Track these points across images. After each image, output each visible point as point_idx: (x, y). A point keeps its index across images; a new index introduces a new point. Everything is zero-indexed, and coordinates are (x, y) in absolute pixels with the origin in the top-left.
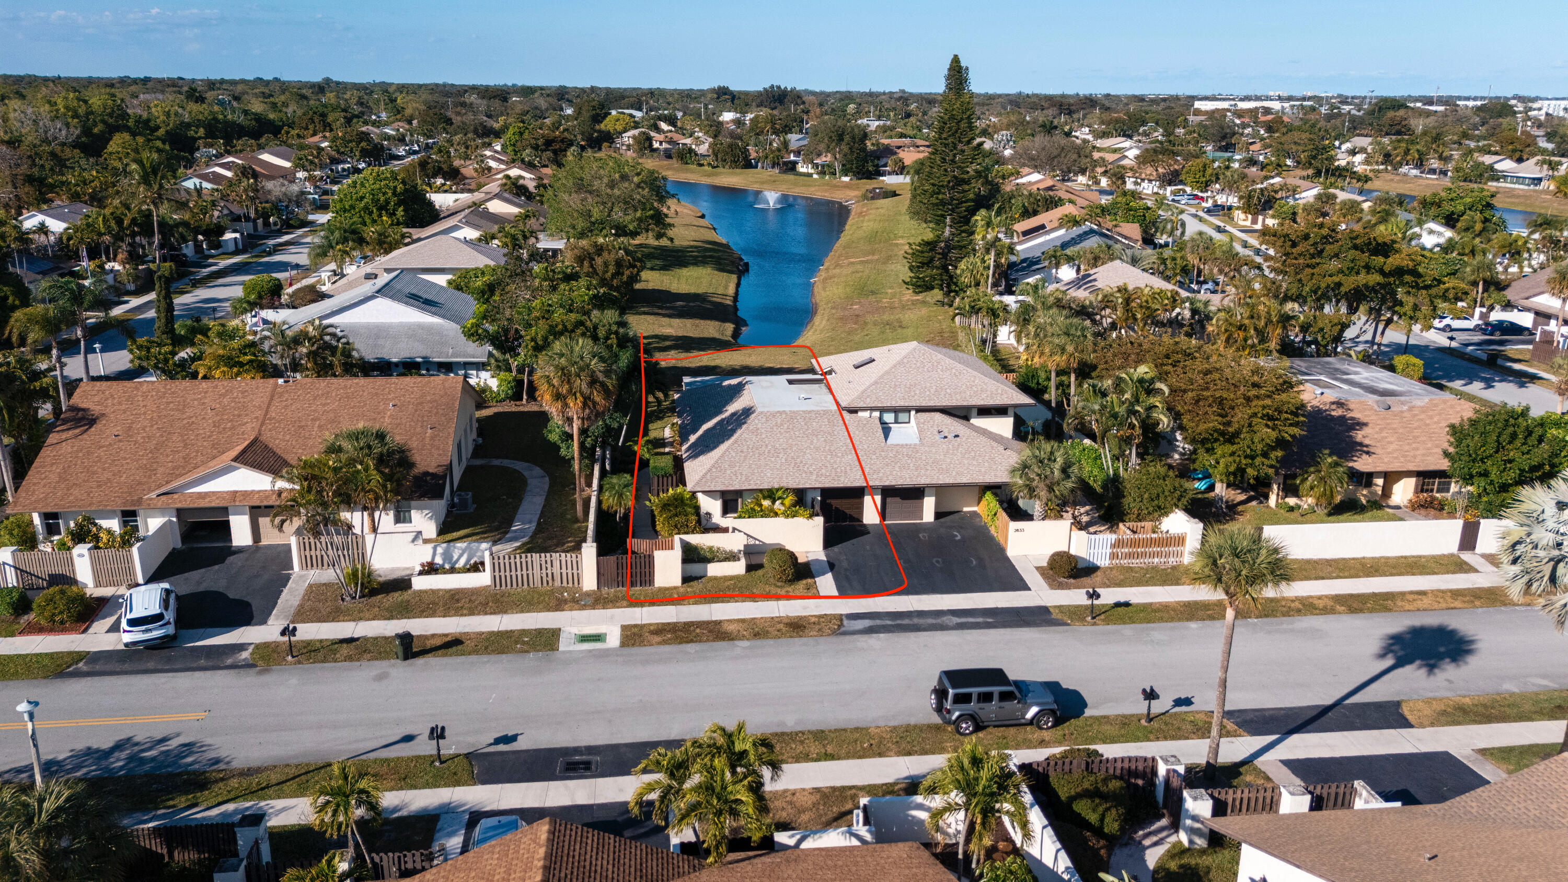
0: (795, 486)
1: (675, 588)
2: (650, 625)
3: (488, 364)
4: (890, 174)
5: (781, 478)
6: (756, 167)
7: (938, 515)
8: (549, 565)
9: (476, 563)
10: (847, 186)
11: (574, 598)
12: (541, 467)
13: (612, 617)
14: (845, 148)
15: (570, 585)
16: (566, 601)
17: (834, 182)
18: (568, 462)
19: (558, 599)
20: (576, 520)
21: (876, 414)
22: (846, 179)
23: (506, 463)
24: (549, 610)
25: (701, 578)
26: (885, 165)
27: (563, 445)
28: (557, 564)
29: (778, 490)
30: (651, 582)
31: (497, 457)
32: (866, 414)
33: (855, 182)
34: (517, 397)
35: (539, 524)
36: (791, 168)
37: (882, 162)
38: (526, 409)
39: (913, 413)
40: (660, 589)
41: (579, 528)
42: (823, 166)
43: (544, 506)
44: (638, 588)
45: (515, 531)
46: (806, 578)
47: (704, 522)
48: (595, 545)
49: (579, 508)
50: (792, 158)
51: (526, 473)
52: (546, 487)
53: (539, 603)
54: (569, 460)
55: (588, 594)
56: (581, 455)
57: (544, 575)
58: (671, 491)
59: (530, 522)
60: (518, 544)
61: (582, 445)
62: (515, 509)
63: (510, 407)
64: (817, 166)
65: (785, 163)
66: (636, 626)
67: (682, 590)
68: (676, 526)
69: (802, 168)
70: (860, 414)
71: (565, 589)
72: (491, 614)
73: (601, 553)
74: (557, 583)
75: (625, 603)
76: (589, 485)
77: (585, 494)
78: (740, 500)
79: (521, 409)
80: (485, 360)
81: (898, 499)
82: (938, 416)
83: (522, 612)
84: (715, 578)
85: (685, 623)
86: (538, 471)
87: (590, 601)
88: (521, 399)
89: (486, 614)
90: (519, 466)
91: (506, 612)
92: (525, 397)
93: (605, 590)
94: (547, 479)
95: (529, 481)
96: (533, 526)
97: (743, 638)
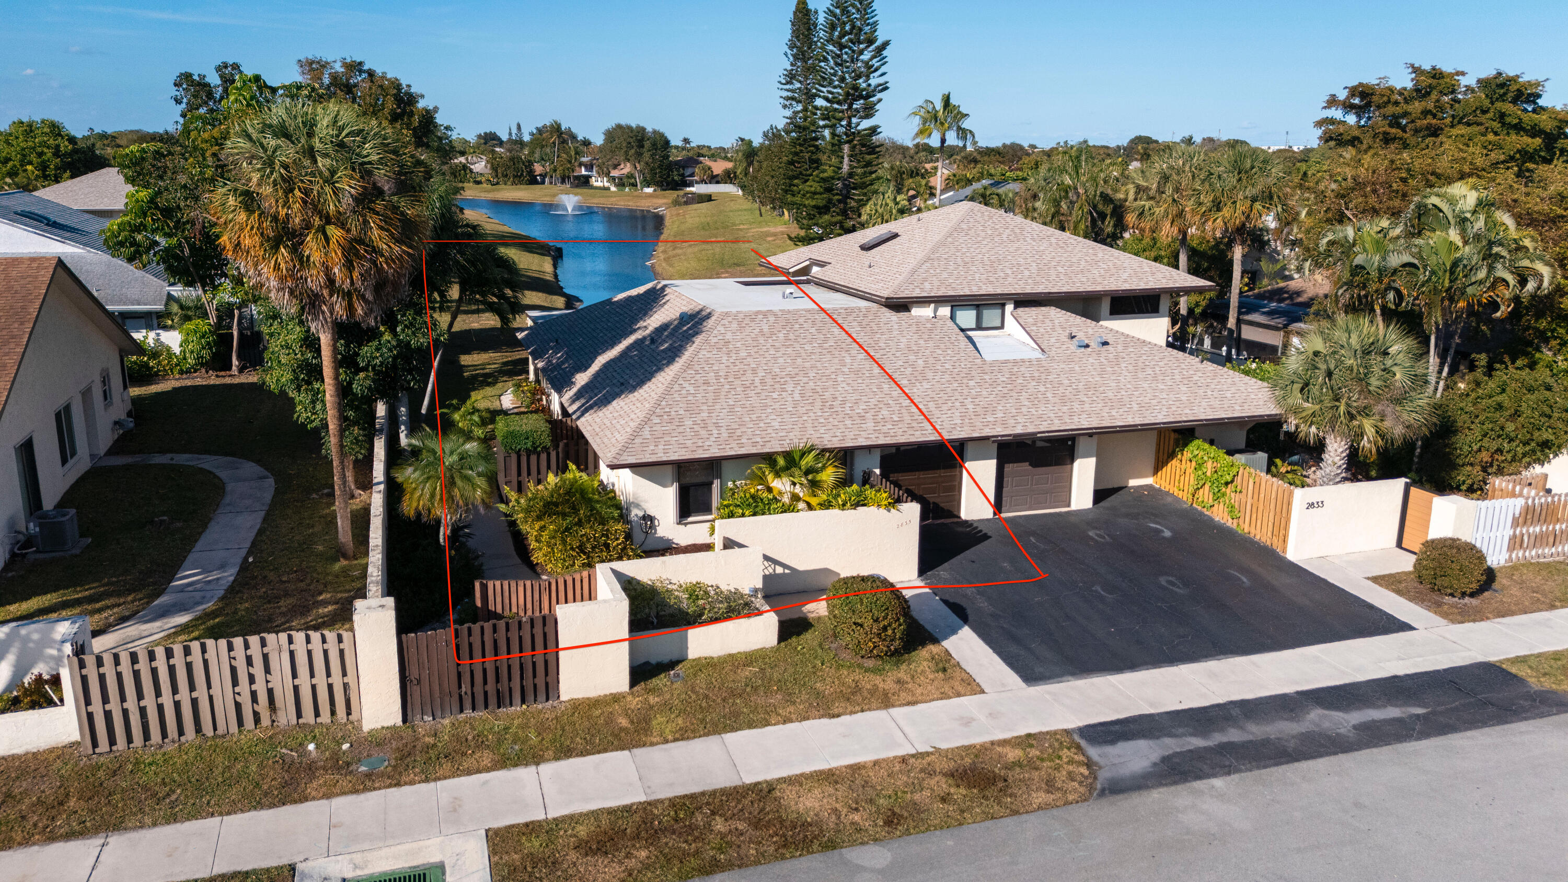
0: (836, 443)
1: (616, 698)
2: (573, 819)
3: (167, 314)
4: (697, 183)
5: (804, 429)
6: (543, 183)
7: (1100, 495)
8: (258, 669)
9: (39, 680)
10: (649, 196)
11: (336, 756)
12: (258, 462)
13: (455, 807)
14: (647, 156)
15: (325, 717)
16: (311, 769)
17: (636, 193)
18: (316, 436)
19: (287, 765)
20: (340, 553)
21: (945, 311)
22: (649, 190)
23: (182, 459)
24: (259, 805)
25: (672, 665)
26: (692, 175)
27: (301, 398)
28: (281, 664)
29: (803, 454)
30: (550, 688)
31: (162, 452)
32: (926, 312)
33: (659, 192)
34: (220, 362)
35: (244, 567)
36: (584, 182)
37: (688, 171)
38: (236, 381)
39: (1009, 308)
40: (577, 705)
41: (345, 571)
42: (620, 179)
43: (260, 532)
44: (517, 708)
45: (182, 589)
46: (923, 644)
47: (638, 536)
48: (390, 601)
49: (343, 525)
50: (584, 172)
51: (223, 474)
52: (268, 496)
53: (228, 783)
54: (316, 431)
55: (379, 739)
56: (343, 418)
57: (245, 699)
58: (552, 479)
59: (222, 567)
60: (182, 619)
61: (344, 391)
62: (188, 542)
63: (204, 379)
64: (614, 178)
65: (577, 178)
66: (531, 828)
67: (634, 702)
68: (582, 549)
69: (597, 182)
70: (916, 311)
71: (310, 732)
72: (70, 836)
73: (404, 626)
74: (287, 716)
75: (487, 758)
76: (366, 484)
77: (356, 504)
78: (716, 485)
79: (228, 381)
80: (160, 307)
81: (1025, 466)
82: (1054, 314)
83: (173, 819)
84: (708, 664)
85: (678, 804)
86: (250, 468)
87: (384, 761)
88: (230, 369)
89: (52, 838)
90: (208, 462)
91: (117, 826)
92: (235, 362)
93: (425, 723)
94: (271, 481)
95: (229, 487)
96: (229, 575)
97: (858, 836)
